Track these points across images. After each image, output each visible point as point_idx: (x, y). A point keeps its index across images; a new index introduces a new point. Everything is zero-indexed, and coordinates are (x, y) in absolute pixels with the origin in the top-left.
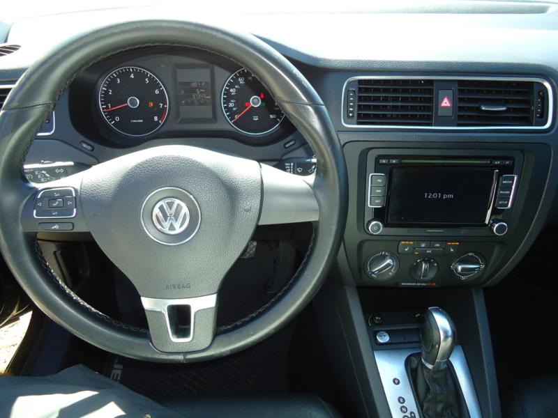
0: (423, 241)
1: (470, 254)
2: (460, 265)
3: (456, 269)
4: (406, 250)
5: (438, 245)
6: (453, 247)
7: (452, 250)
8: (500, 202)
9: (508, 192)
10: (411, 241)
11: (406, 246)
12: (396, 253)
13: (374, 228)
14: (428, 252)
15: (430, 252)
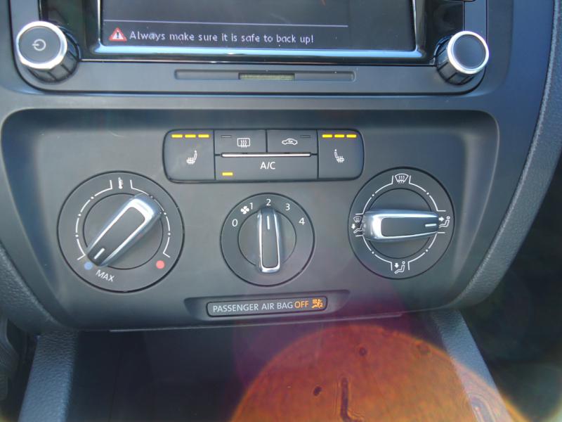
4: (191, 161)
5: (291, 141)
7: (340, 160)
13: (33, 43)
14: (263, 165)
15: (270, 164)
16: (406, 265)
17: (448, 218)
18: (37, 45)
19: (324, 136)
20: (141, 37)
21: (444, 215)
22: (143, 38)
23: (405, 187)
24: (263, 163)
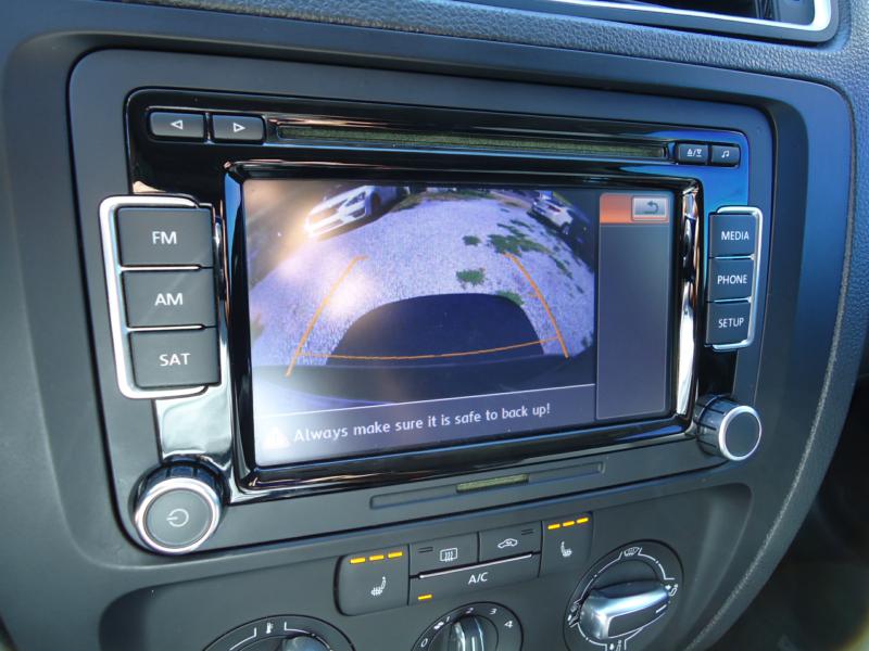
0: (447, 539)
1: (629, 553)
2: (601, 604)
3: (590, 626)
4: (377, 592)
5: (509, 543)
6: (567, 536)
7: (567, 553)
8: (723, 324)
9: (740, 279)
10: (394, 548)
11: (370, 575)
12: (329, 613)
13: (167, 515)
14: (473, 579)
15: (481, 578)
16: (622, 644)
17: (676, 586)
18: (176, 518)
19: (551, 527)
20: (310, 437)
21: (672, 583)
22: (314, 437)
23: (635, 558)
24: (473, 576)
